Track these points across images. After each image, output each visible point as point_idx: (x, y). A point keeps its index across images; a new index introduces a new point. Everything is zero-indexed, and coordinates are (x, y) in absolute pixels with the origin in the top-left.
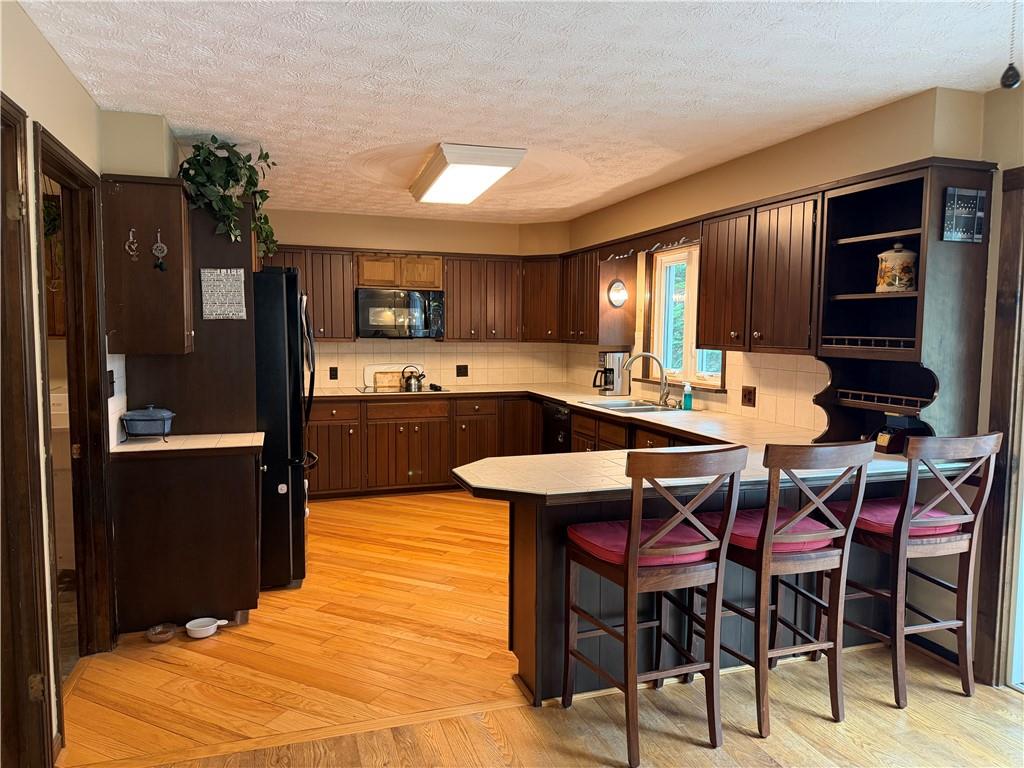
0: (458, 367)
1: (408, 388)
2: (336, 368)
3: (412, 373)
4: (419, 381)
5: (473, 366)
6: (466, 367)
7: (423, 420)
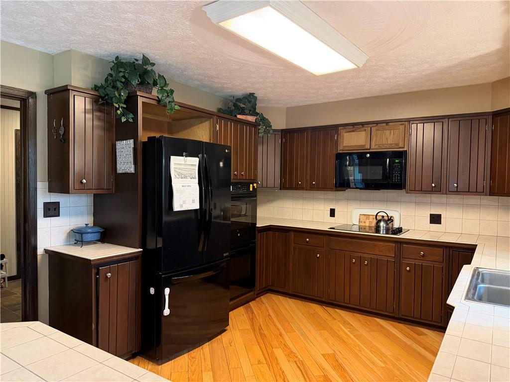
0: (431, 215)
1: (377, 230)
2: (334, 209)
3: (383, 217)
4: (387, 224)
5: (447, 215)
6: (439, 216)
7: (373, 257)
